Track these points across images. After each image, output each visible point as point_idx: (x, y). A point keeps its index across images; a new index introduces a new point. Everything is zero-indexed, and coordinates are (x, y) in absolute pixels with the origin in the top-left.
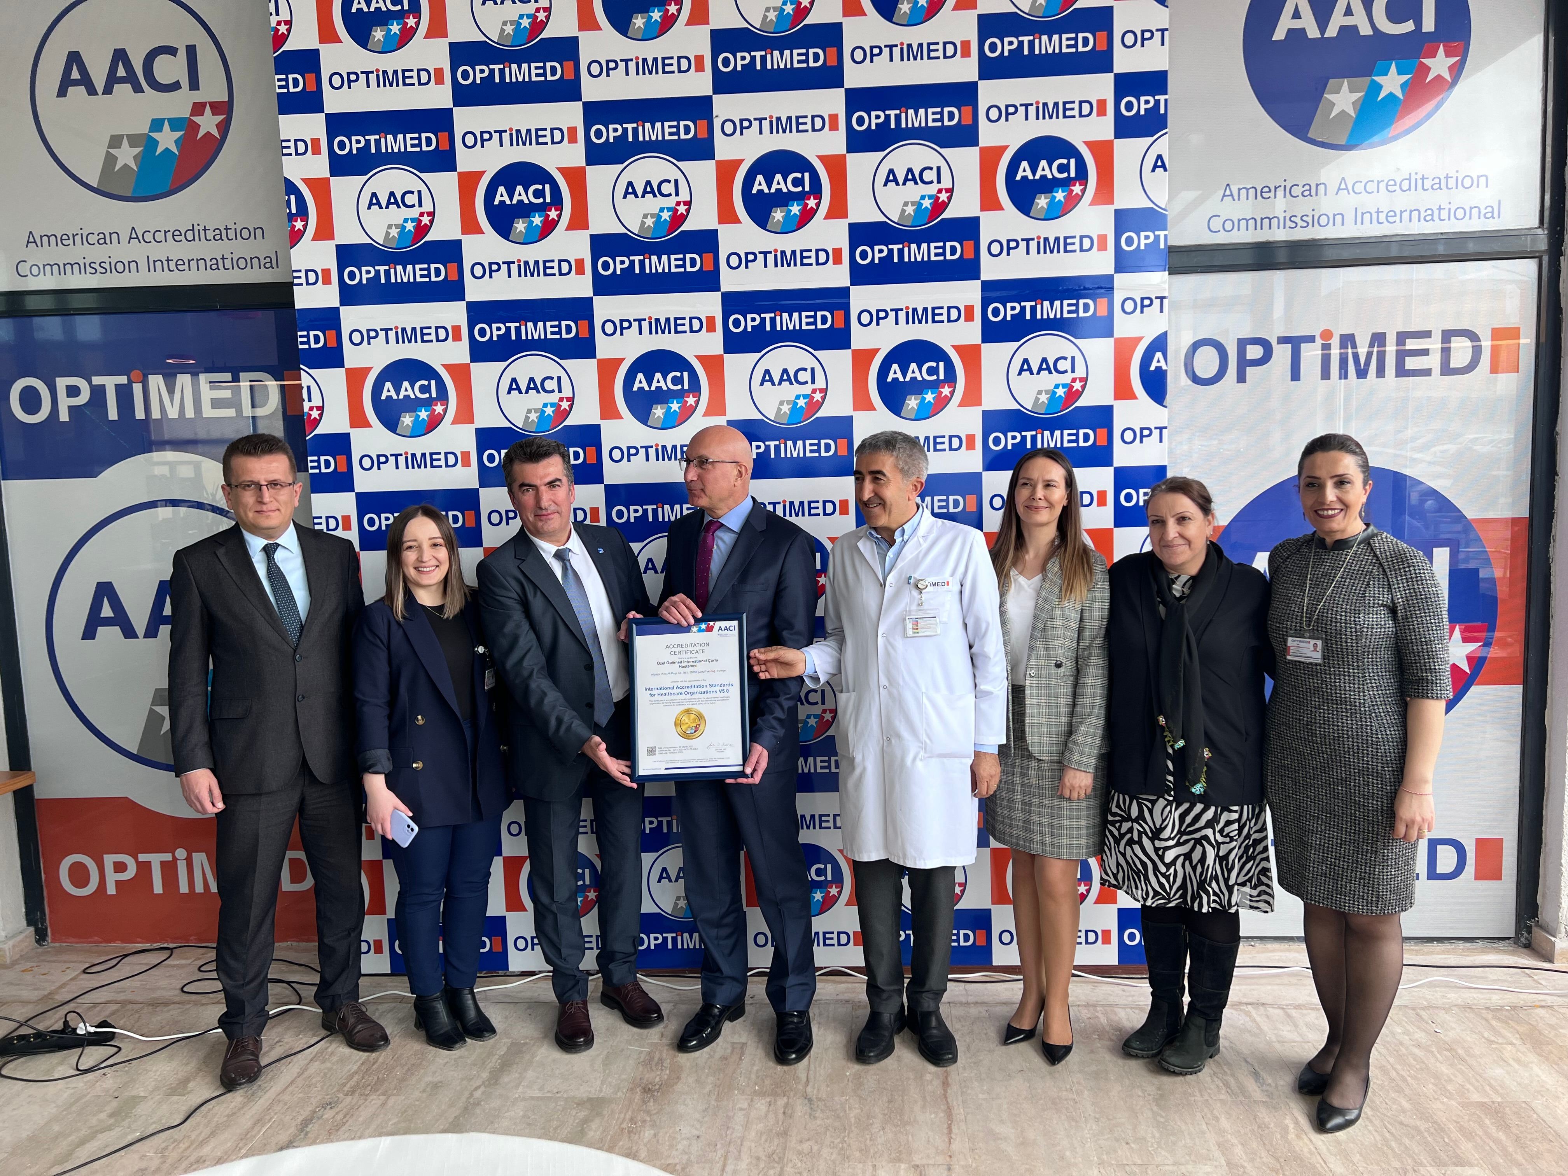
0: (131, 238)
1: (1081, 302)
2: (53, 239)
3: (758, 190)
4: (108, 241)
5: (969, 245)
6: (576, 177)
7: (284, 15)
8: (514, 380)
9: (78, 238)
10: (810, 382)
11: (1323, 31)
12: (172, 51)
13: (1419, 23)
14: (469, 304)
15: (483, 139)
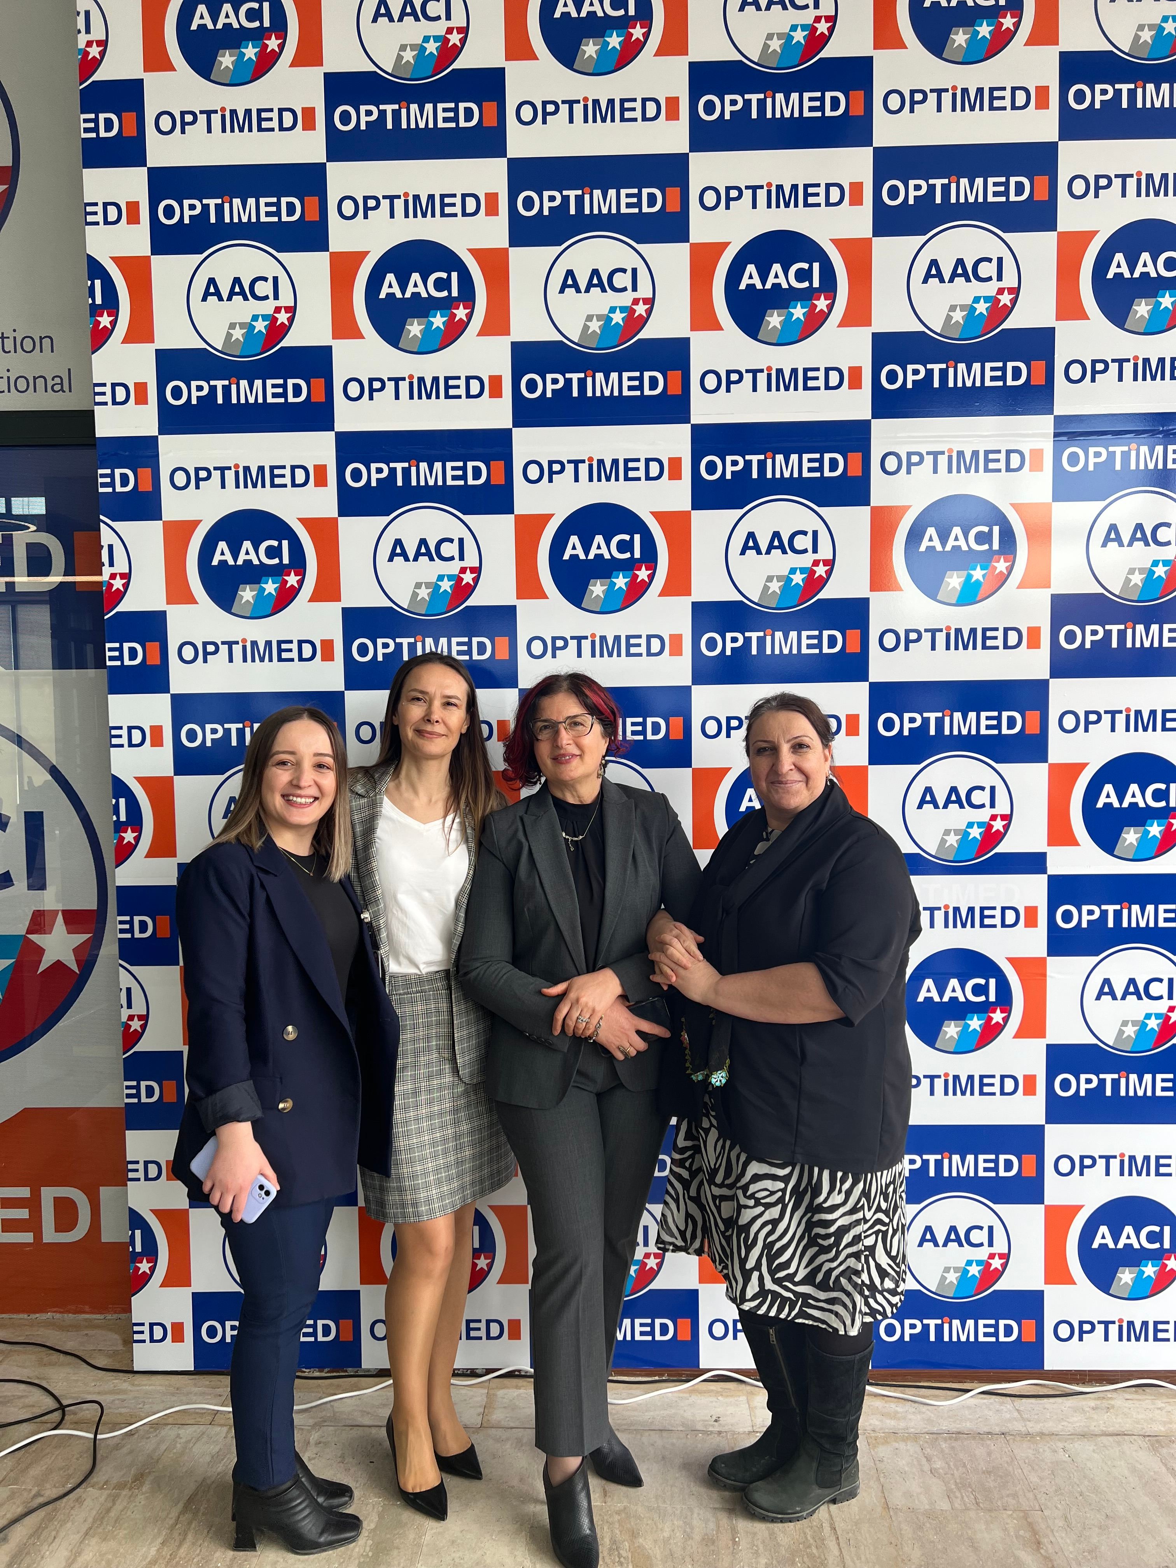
3: (748, 286)
5: (1039, 366)
6: (494, 263)
7: (97, 33)
8: (398, 542)
10: (810, 549)
14: (338, 435)
15: (367, 206)
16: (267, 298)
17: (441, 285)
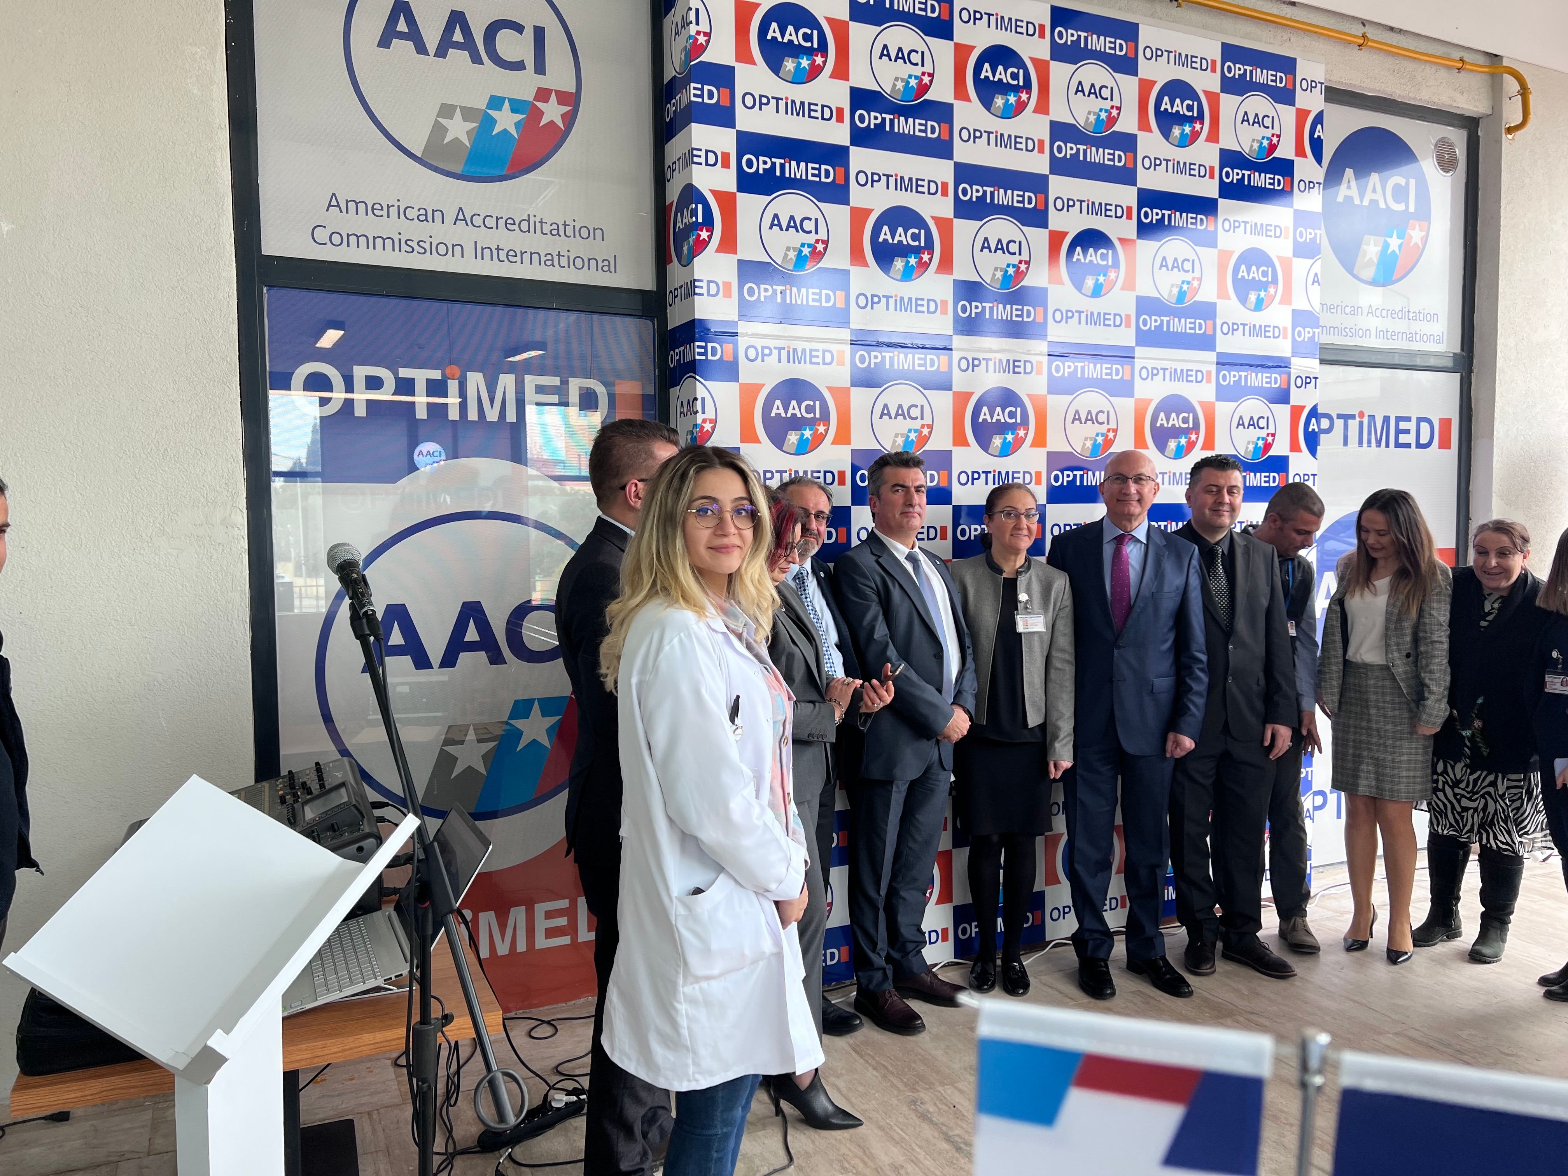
0: (457, 219)
1: (1273, 375)
2: (361, 206)
6: (945, 226)
7: (704, 26)
8: (886, 406)
9: (394, 211)
10: (1106, 422)
12: (519, 28)
13: (1407, 206)
14: (851, 330)
15: (873, 179)
16: (810, 232)
17: (915, 237)
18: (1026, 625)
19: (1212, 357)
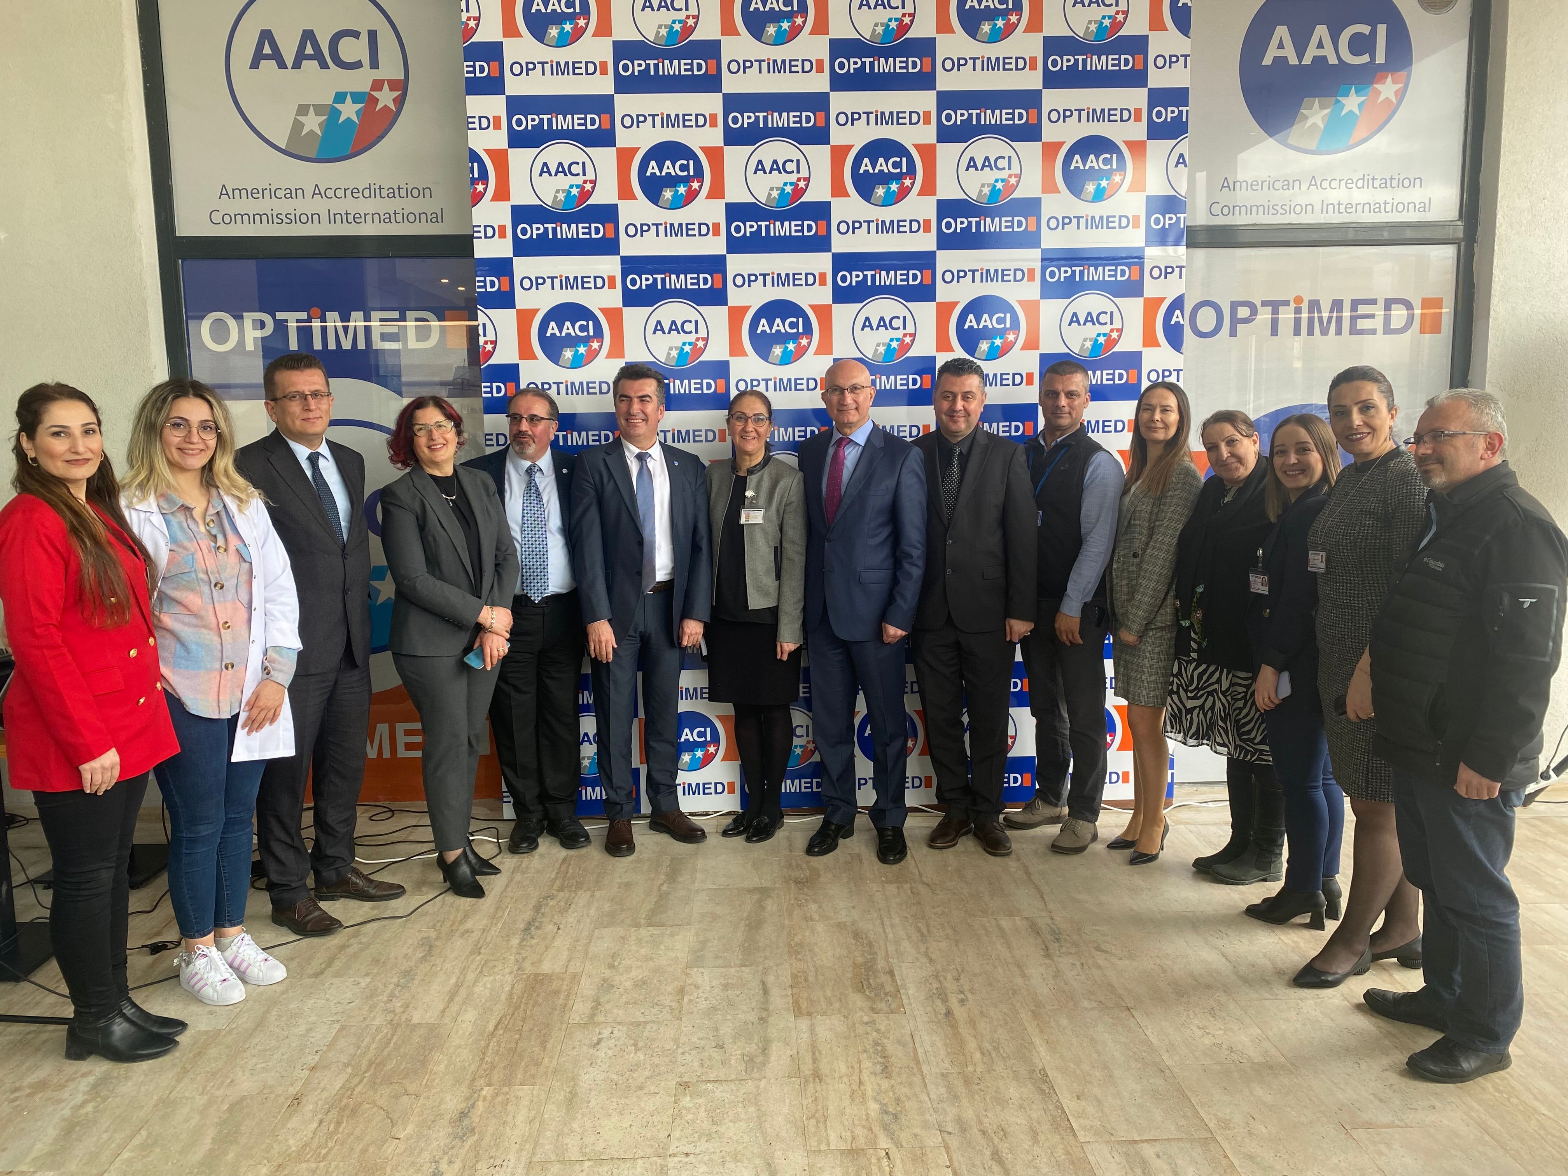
0: (314, 194)
1: (1119, 268)
2: (244, 192)
3: (865, 171)
4: (294, 195)
5: (1033, 220)
7: (474, 12)
8: (659, 322)
9: (267, 193)
10: (902, 327)
11: (1300, 61)
12: (356, 34)
13: (1373, 57)
14: (622, 257)
15: (638, 120)
16: (578, 174)
17: (683, 168)
18: (748, 517)
19: (1036, 254)
